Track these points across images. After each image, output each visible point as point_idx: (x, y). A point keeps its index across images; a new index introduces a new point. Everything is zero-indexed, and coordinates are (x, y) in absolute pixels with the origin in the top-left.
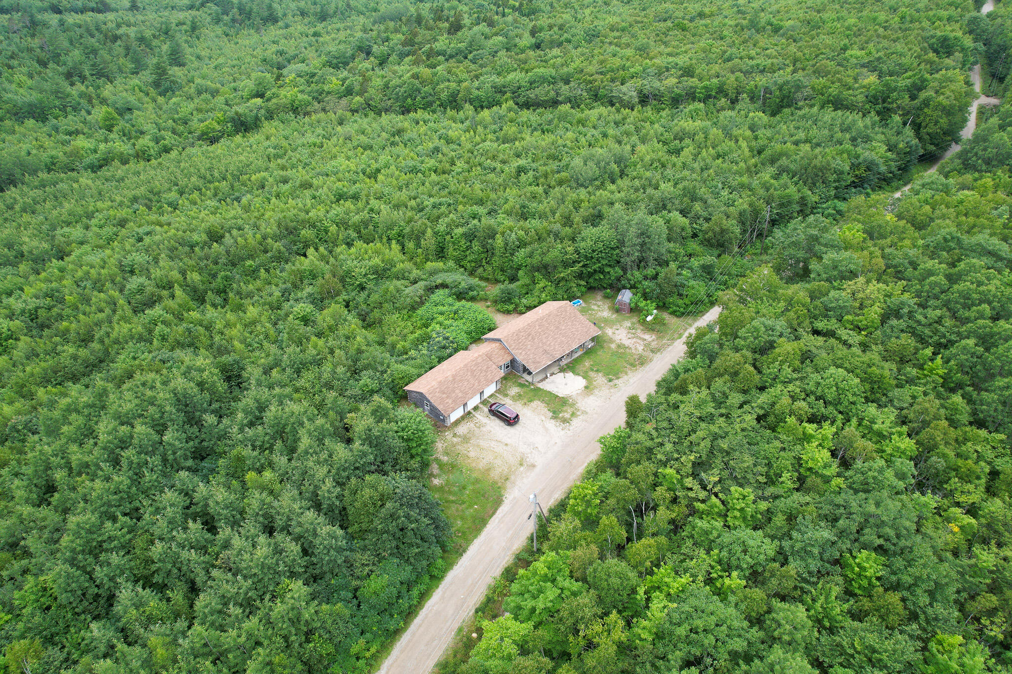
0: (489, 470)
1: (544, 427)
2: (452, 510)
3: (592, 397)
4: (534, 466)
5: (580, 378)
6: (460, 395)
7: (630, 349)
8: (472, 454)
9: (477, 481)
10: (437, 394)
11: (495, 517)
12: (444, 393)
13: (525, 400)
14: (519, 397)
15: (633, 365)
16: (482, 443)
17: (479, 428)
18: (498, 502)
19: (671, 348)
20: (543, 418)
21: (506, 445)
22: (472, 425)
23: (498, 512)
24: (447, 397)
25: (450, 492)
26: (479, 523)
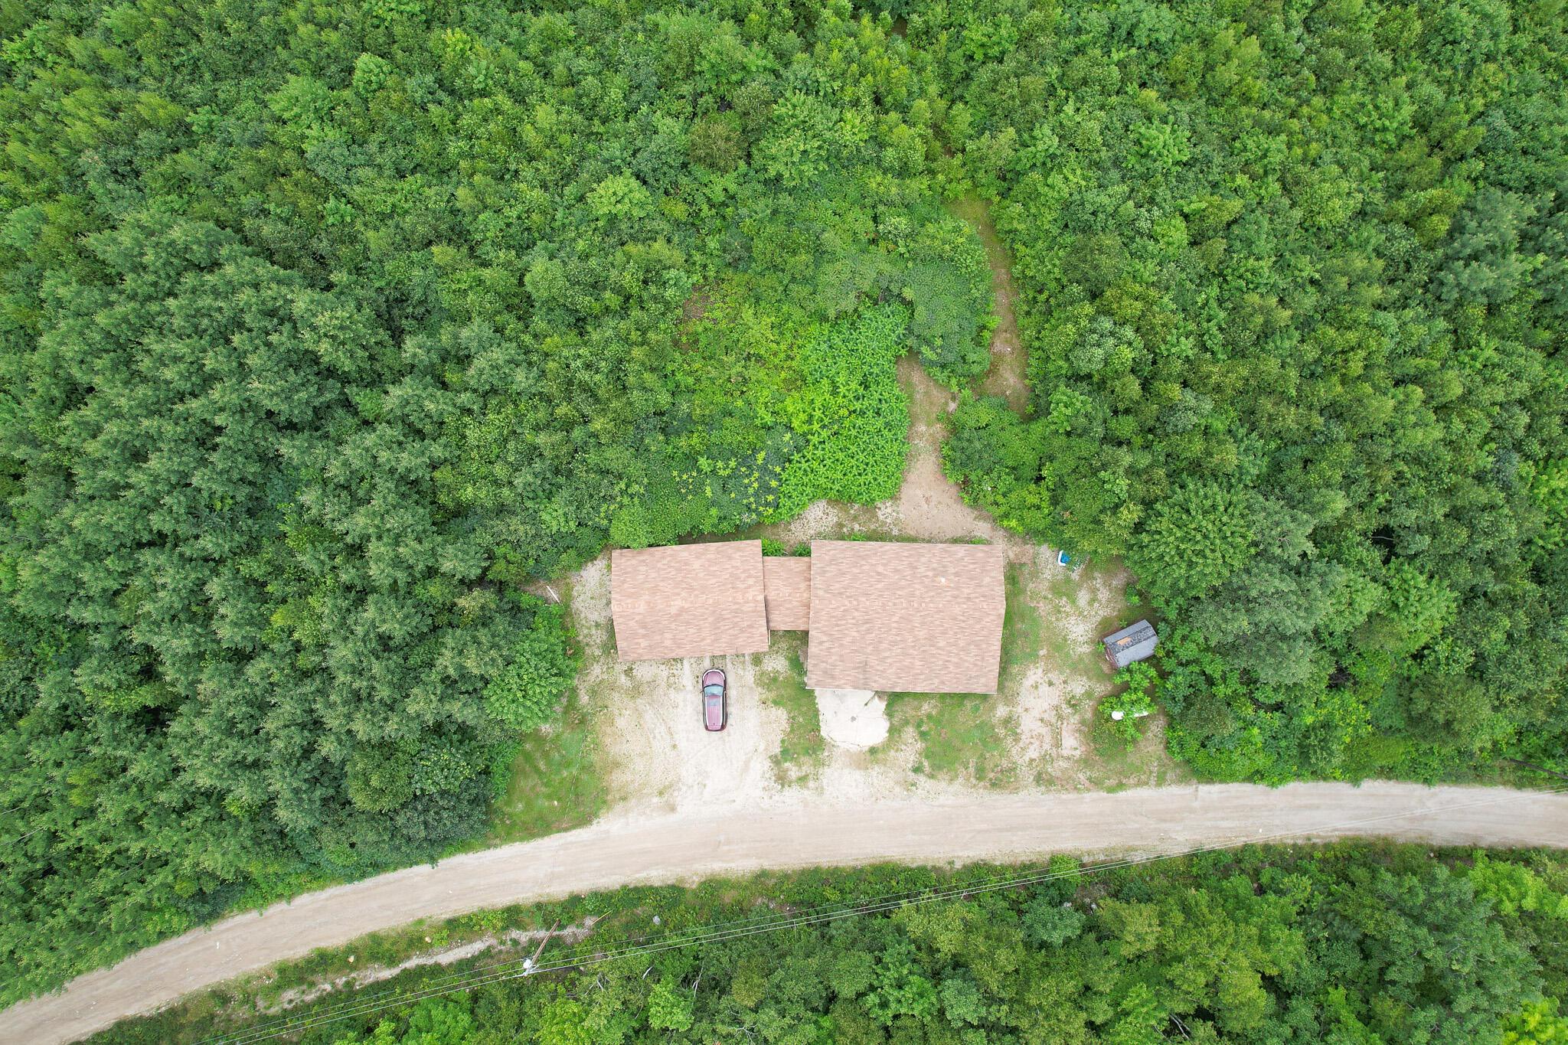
0: (617, 765)
1: (747, 763)
2: (525, 784)
3: (858, 775)
4: (673, 809)
5: (885, 725)
6: (668, 643)
7: (1017, 740)
8: (621, 723)
9: (588, 768)
10: (632, 623)
11: (563, 834)
12: (644, 627)
13: (772, 695)
14: (769, 681)
15: (980, 773)
16: (649, 716)
17: (669, 686)
18: (584, 821)
19: (1073, 796)
20: (762, 747)
21: (674, 746)
22: (665, 674)
23: (574, 832)
24: (644, 636)
25: (546, 755)
26: (539, 827)
